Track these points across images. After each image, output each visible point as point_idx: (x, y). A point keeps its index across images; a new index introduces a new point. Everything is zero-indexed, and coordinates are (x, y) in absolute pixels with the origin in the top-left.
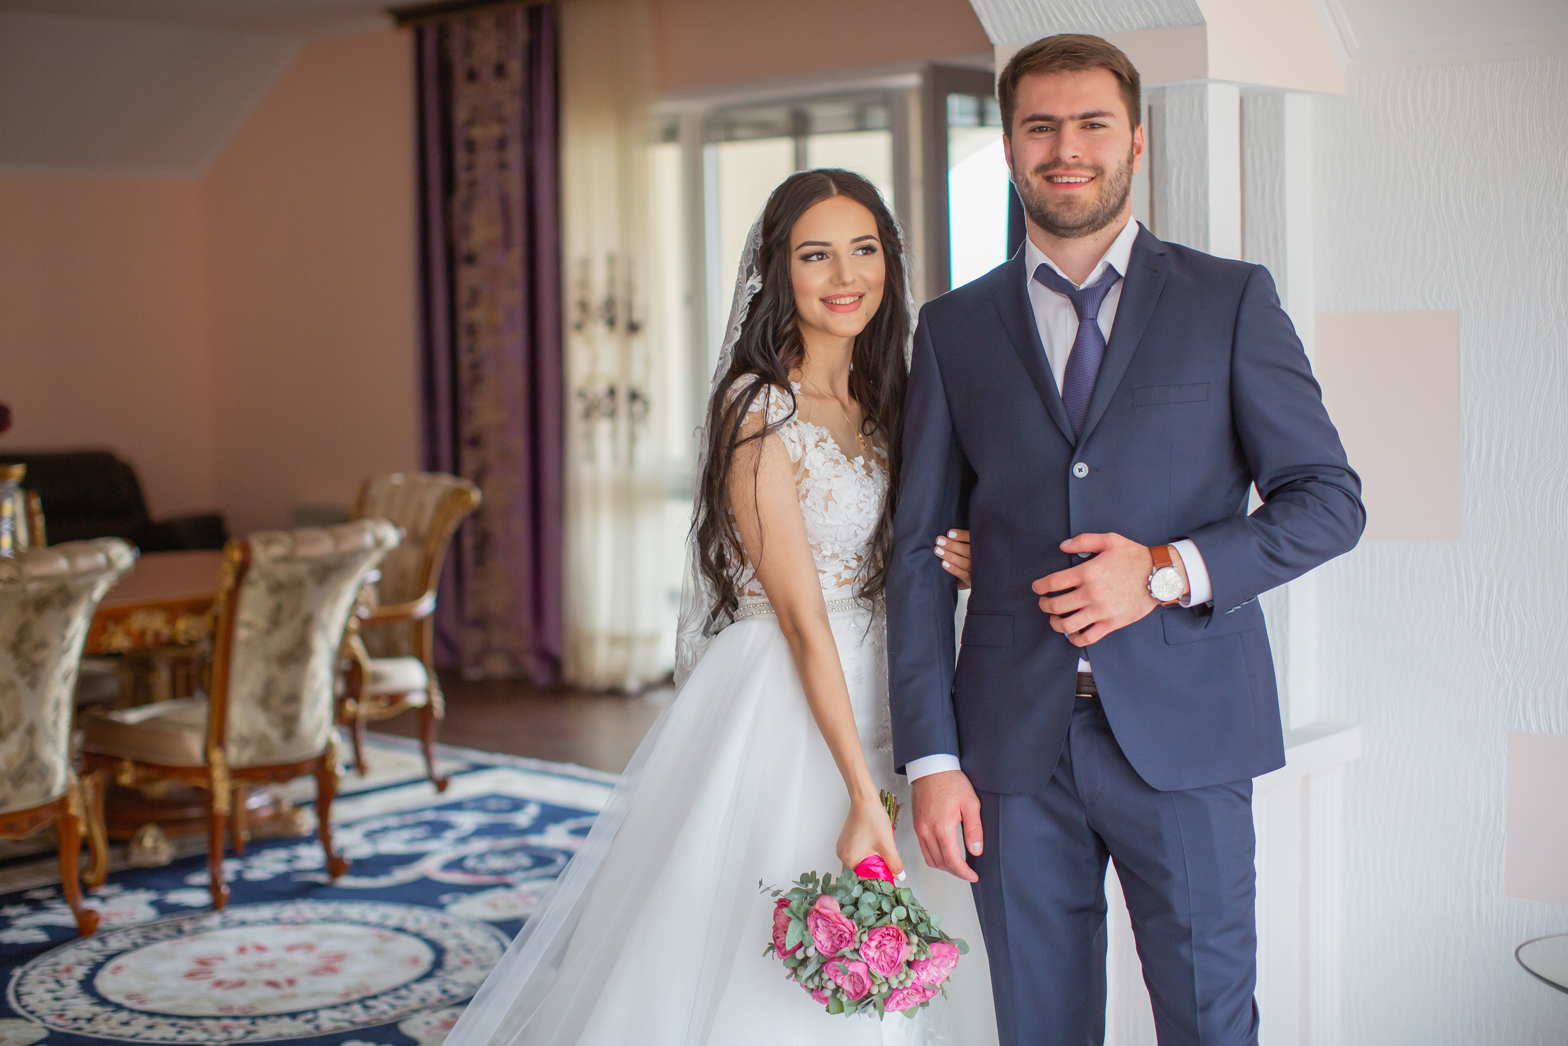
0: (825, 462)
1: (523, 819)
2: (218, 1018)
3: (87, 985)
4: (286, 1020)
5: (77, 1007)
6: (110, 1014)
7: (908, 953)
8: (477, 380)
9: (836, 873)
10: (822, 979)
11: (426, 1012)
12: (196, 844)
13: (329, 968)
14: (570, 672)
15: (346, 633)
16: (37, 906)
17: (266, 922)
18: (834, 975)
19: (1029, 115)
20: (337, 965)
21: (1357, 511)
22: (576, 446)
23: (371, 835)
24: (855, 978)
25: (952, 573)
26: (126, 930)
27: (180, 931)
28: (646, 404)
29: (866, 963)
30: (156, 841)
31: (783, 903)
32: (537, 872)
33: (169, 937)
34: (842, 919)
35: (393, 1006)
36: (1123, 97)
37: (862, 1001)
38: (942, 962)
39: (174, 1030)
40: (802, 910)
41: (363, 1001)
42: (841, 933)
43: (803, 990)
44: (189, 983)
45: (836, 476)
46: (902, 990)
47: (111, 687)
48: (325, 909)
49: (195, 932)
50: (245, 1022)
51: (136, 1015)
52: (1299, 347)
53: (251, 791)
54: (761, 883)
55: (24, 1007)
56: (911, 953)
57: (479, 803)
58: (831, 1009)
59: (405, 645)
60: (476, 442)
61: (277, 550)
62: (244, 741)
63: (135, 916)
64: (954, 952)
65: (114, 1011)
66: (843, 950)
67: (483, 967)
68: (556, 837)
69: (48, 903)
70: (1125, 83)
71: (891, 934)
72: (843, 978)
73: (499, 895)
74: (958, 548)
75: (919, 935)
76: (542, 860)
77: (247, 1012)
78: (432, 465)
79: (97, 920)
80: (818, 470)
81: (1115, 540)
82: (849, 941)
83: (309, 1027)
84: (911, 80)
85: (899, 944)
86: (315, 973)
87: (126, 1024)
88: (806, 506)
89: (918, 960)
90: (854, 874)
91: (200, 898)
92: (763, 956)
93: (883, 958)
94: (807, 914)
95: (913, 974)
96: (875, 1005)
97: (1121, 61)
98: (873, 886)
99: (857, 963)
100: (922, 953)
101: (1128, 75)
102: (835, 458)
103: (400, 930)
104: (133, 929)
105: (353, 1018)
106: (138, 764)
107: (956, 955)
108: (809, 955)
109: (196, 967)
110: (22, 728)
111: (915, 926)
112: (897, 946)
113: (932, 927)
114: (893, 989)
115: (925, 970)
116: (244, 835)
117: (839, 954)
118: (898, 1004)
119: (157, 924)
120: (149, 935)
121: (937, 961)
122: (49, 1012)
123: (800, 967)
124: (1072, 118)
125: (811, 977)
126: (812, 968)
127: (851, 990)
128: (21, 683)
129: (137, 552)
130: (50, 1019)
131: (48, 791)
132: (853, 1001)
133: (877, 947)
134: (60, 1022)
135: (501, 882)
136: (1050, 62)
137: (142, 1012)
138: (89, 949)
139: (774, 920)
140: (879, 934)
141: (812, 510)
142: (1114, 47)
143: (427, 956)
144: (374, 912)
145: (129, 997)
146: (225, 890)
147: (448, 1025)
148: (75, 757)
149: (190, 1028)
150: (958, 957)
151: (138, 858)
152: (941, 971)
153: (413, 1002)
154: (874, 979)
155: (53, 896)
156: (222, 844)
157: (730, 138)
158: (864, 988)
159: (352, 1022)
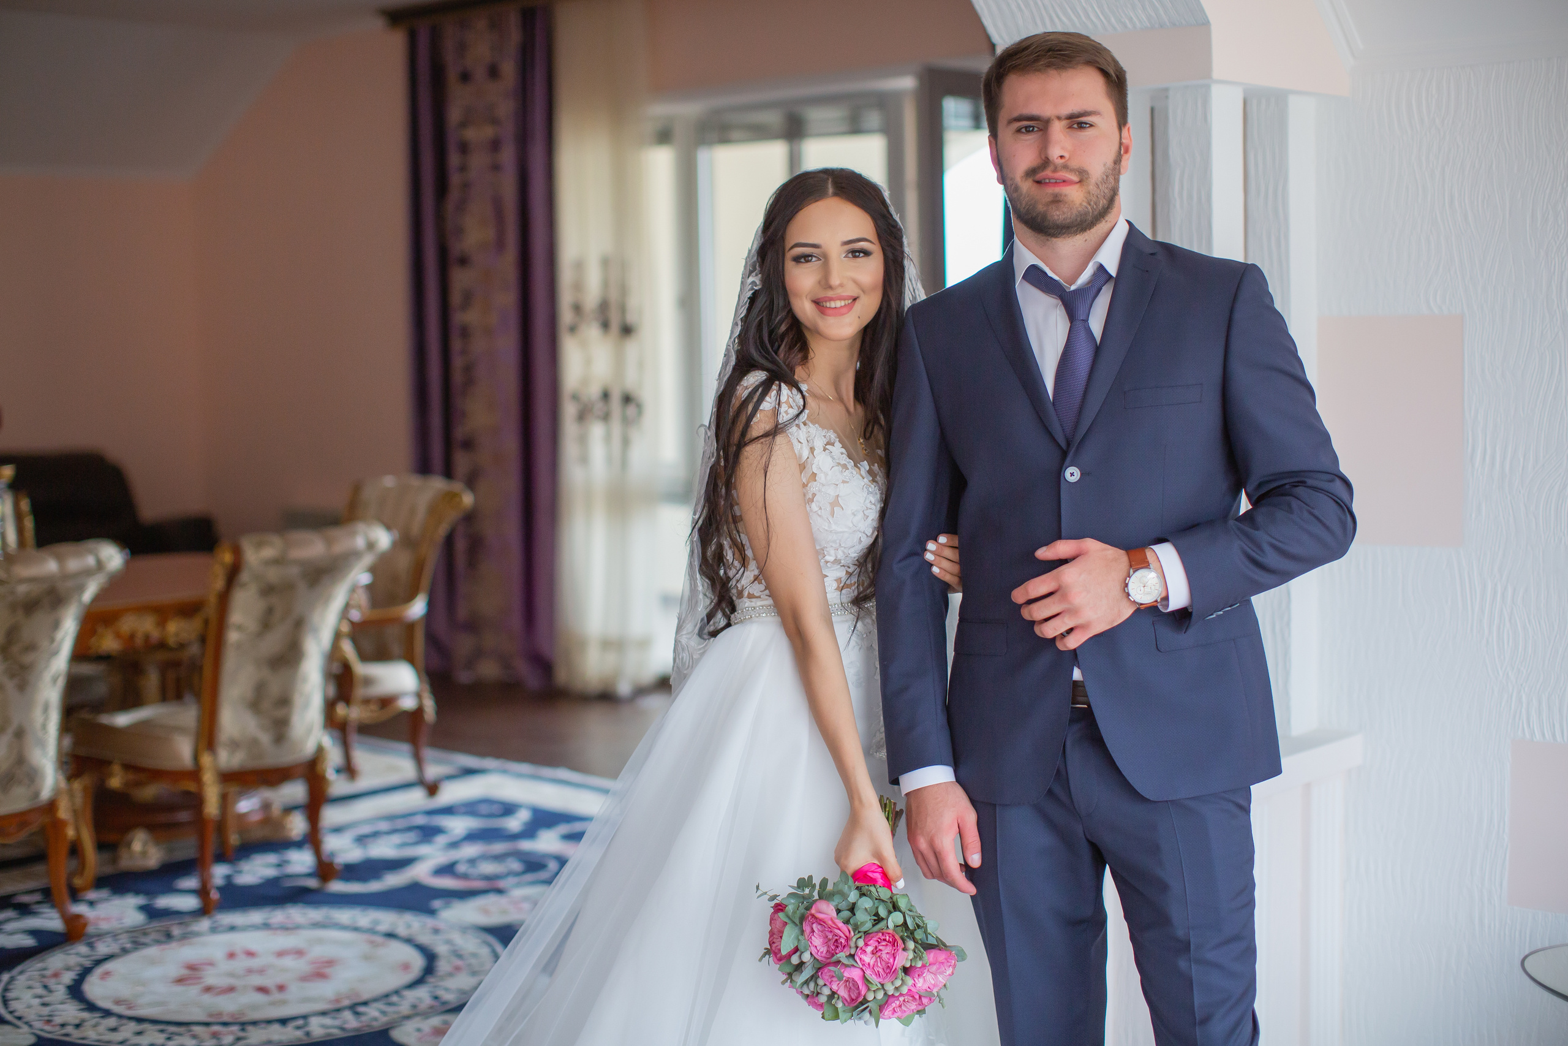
0: (833, 467)
1: (514, 823)
2: (207, 1024)
3: (76, 991)
4: (276, 1027)
5: (63, 1013)
6: (97, 1020)
7: (904, 959)
8: (470, 382)
9: (833, 878)
10: (818, 985)
11: (417, 1019)
12: (186, 848)
13: (319, 973)
14: (562, 676)
15: (338, 636)
16: (25, 910)
17: (255, 927)
18: (829, 980)
19: (1016, 114)
20: (327, 971)
21: (1346, 517)
22: (570, 448)
23: (361, 840)
24: (851, 984)
25: (942, 579)
26: (114, 935)
27: (169, 936)
28: (639, 406)
29: (862, 969)
30: (145, 844)
31: (779, 908)
32: (530, 877)
33: (158, 942)
34: (837, 924)
35: (384, 1013)
36: (1110, 95)
37: (857, 1007)
38: (938, 969)
39: (163, 1036)
40: (798, 914)
41: (353, 1008)
42: (836, 938)
43: (799, 997)
44: (179, 989)
45: (844, 482)
46: (898, 997)
47: (100, 690)
48: (315, 914)
49: (185, 937)
50: (235, 1028)
51: (125, 1021)
52: (1293, 349)
53: (241, 794)
54: (758, 887)
55: (11, 1012)
56: (907, 959)
57: (470, 808)
58: (826, 1016)
59: (396, 649)
60: (468, 445)
61: (268, 552)
62: (234, 745)
63: (124, 921)
64: (952, 959)
65: (102, 1017)
66: (838, 955)
67: (474, 973)
68: (547, 842)
69: (35, 907)
70: (1112, 81)
71: (887, 940)
72: (839, 984)
73: (490, 900)
74: (948, 553)
75: (915, 941)
76: (533, 865)
77: (237, 1019)
78: (424, 468)
79: (85, 925)
80: (826, 475)
81: (1091, 545)
82: (844, 946)
83: (299, 1034)
84: (906, 83)
85: (895, 950)
86: (305, 978)
87: (114, 1030)
88: (811, 511)
89: (914, 966)
90: (851, 880)
91: (189, 903)
92: (759, 961)
93: (879, 964)
94: (803, 918)
95: (909, 981)
96: (870, 1012)
97: (1107, 59)
98: (871, 891)
99: (852, 969)
100: (918, 959)
101: (1115, 73)
102: (843, 462)
103: (391, 935)
104: (121, 934)
105: (345, 1023)
106: (128, 767)
107: (953, 962)
108: (804, 960)
109: (184, 972)
110: (10, 731)
111: (912, 933)
112: (893, 952)
113: (929, 934)
114: (889, 996)
115: (922, 977)
116: (234, 839)
117: (834, 959)
118: (895, 1011)
119: (146, 929)
120: (138, 940)
121: (934, 968)
122: (37, 1018)
123: (795, 973)
124: (1059, 118)
125: (806, 982)
126: (807, 973)
127: (846, 996)
128: (10, 685)
129: (127, 555)
130: (38, 1025)
131: (37, 795)
132: (849, 1007)
133: (873, 953)
134: (48, 1028)
135: (492, 887)
136: (1036, 60)
137: (131, 1018)
138: (77, 954)
139: (770, 925)
140: (875, 939)
141: (818, 515)
142: (1099, 44)
143: (418, 962)
144: (364, 917)
145: (118, 1002)
146: (215, 895)
147: (440, 1032)
148: (64, 760)
149: (180, 1034)
150: (955, 965)
151: (126, 862)
152: (937, 978)
153: (404, 1008)
154: (870, 985)
155: (41, 900)
156: (211, 848)
157: (724, 140)
158: (859, 994)
159: (342, 1029)
